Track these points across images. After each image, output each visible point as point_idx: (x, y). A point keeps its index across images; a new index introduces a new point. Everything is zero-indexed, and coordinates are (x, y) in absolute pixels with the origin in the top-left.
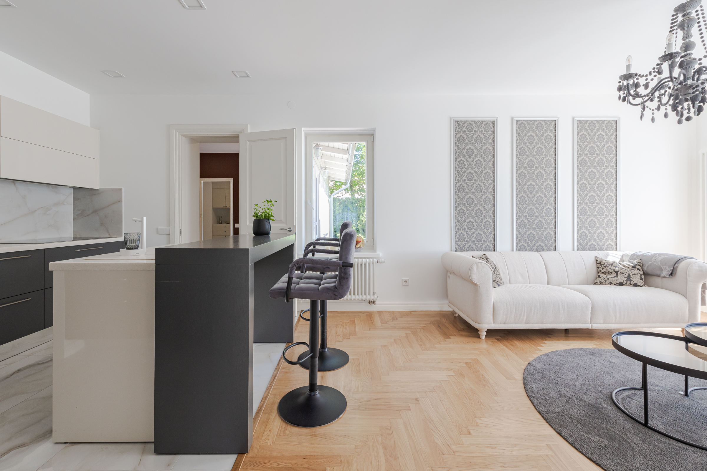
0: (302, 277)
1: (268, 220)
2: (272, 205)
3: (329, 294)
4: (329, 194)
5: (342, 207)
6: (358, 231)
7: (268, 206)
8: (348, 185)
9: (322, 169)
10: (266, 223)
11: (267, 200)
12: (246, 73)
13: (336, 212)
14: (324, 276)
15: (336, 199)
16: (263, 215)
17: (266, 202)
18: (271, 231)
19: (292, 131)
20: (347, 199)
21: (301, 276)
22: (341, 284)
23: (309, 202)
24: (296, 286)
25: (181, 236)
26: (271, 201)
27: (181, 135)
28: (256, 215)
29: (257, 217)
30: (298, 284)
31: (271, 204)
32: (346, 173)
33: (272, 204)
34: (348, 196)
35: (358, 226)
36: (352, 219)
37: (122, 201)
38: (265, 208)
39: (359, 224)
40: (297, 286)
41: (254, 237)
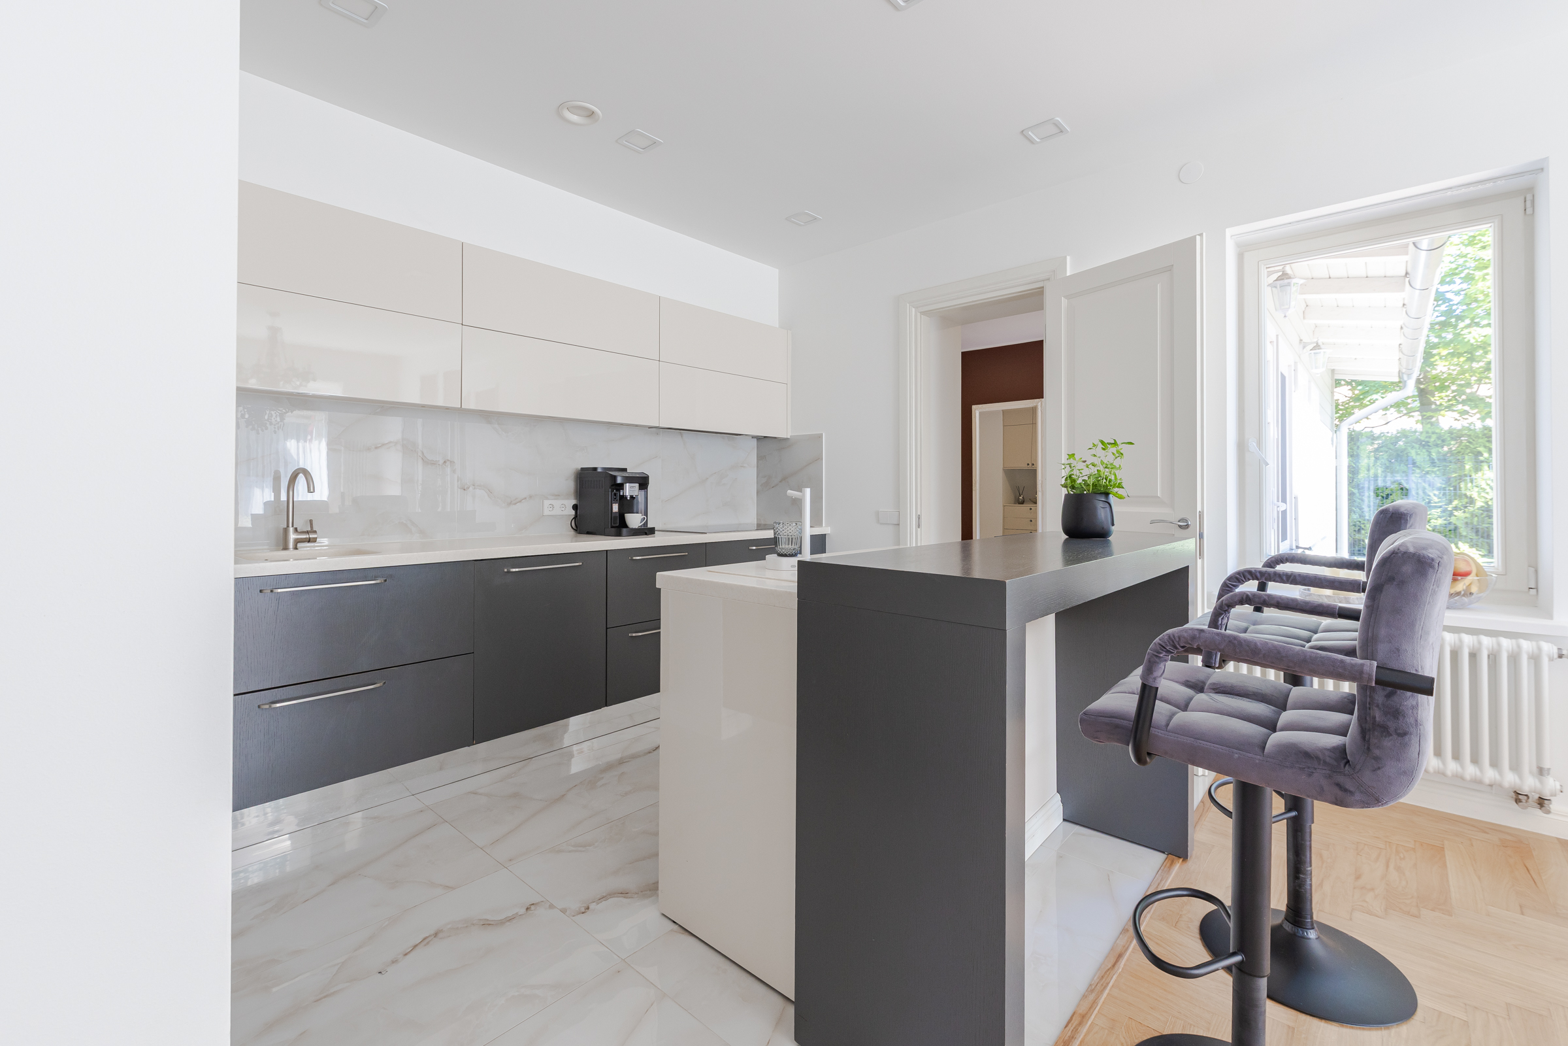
0: (1204, 683)
1: (1103, 496)
2: (1117, 455)
3: (1310, 775)
4: (1332, 422)
5: (1385, 456)
6: (1452, 532)
7: (1108, 456)
8: (1411, 389)
9: (1304, 347)
10: (1100, 505)
11: (1102, 442)
12: (1057, 125)
13: (1362, 475)
14: (1296, 692)
15: (1360, 434)
16: (1091, 482)
17: (1100, 446)
18: (1113, 528)
19: (1189, 245)
20: (1404, 434)
21: (1201, 677)
22: (1368, 749)
23: (1252, 445)
24: (1173, 714)
25: (919, 530)
26: (1115, 443)
27: (921, 312)
28: (1070, 482)
29: (1073, 487)
30: (1185, 707)
31: (1115, 453)
32: (1401, 351)
33: (1118, 451)
34: (1412, 423)
35: (1451, 514)
36: (1424, 493)
37: (822, 459)
38: (1096, 461)
39: (1456, 508)
40: (1181, 717)
41: (1066, 539)
